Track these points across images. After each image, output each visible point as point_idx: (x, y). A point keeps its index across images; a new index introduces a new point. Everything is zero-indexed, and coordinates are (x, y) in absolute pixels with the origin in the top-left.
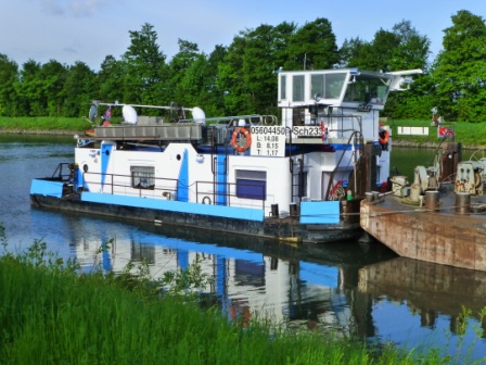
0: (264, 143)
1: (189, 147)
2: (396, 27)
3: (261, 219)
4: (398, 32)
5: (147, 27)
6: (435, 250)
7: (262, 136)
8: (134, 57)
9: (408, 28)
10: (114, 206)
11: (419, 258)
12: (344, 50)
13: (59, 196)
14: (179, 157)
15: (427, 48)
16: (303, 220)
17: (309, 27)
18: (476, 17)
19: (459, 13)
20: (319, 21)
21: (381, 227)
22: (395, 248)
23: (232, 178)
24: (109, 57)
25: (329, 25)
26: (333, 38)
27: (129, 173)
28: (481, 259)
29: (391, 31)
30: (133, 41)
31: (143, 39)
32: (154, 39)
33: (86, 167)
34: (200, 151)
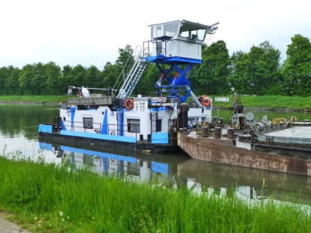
0: (139, 106)
1: (108, 108)
2: (261, 45)
3: (135, 142)
4: (263, 47)
5: (128, 47)
6: (205, 154)
7: (138, 102)
8: (121, 63)
9: (268, 45)
10: (74, 136)
11: (199, 158)
12: (233, 58)
13: (51, 132)
14: (103, 113)
15: (279, 56)
16: (153, 142)
17: (214, 45)
18: (305, 38)
19: (295, 36)
20: (219, 42)
21: (185, 145)
22: (190, 154)
23: (125, 123)
24: (108, 63)
25: (225, 44)
26: (226, 51)
27: (82, 121)
28: (223, 158)
29: (259, 47)
30: (121, 54)
31: (126, 53)
32: (132, 52)
33: (65, 119)
34: (112, 110)
